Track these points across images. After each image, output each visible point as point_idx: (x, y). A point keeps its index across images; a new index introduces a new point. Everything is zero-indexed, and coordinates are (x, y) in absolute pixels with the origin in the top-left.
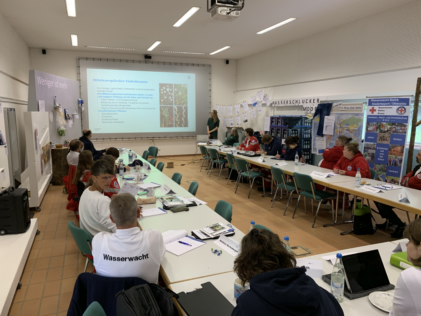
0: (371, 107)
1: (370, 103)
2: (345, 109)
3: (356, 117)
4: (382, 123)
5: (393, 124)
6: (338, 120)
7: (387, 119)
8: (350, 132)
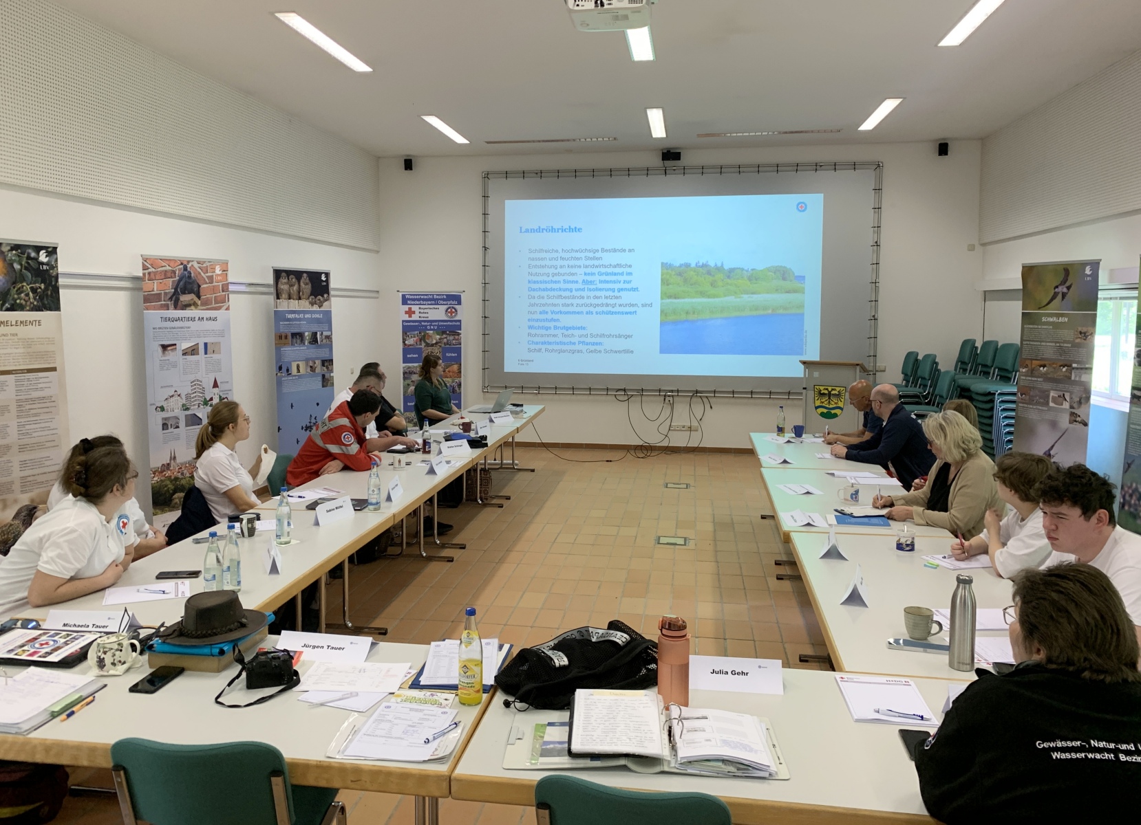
0: (406, 308)
1: (405, 301)
4: (428, 332)
5: (444, 333)
7: (434, 326)
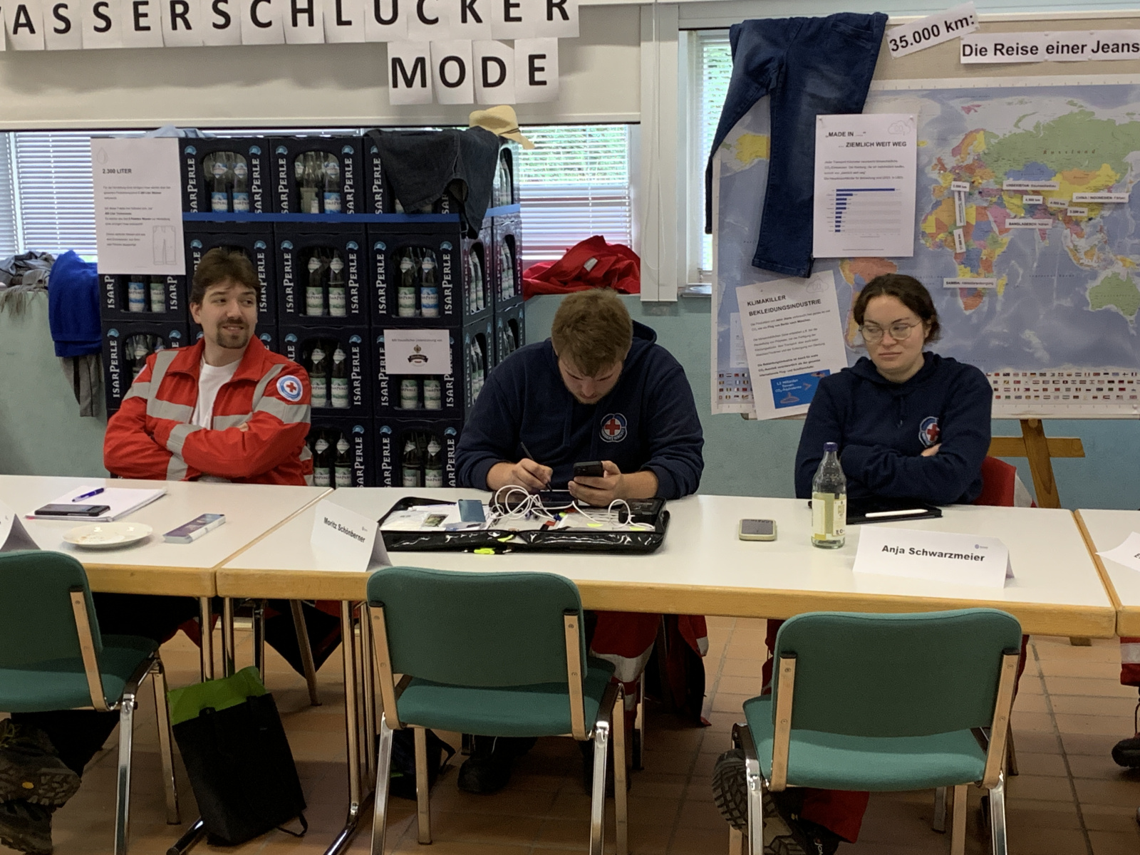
2: (1006, 59)
3: (1102, 114)
6: (942, 140)
8: (1061, 225)
